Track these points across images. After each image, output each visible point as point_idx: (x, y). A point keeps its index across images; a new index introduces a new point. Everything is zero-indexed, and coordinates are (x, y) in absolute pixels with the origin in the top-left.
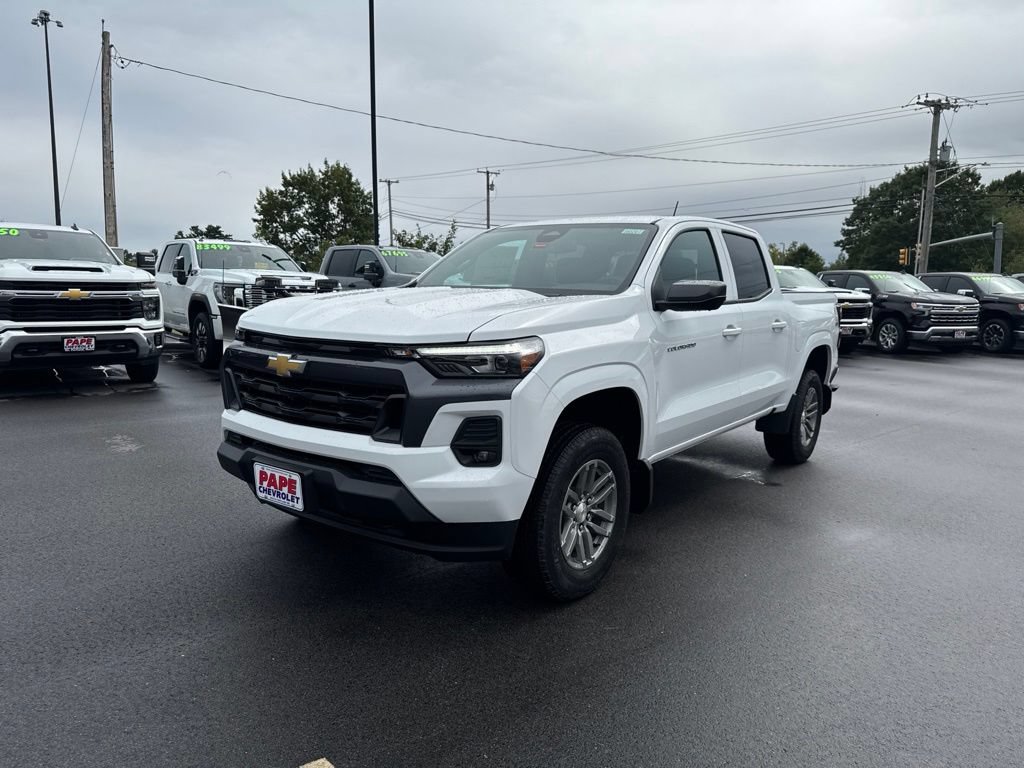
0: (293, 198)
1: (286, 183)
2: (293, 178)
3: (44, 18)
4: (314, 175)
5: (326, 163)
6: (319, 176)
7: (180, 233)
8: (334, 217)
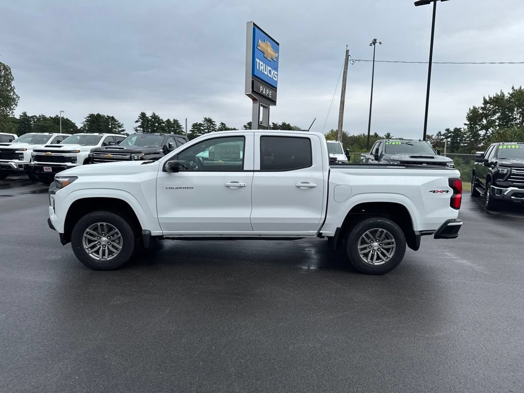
0: (490, 110)
1: (486, 102)
2: (490, 99)
3: (374, 42)
4: (504, 96)
5: (513, 88)
6: (507, 96)
7: (440, 133)
8: (516, 119)
